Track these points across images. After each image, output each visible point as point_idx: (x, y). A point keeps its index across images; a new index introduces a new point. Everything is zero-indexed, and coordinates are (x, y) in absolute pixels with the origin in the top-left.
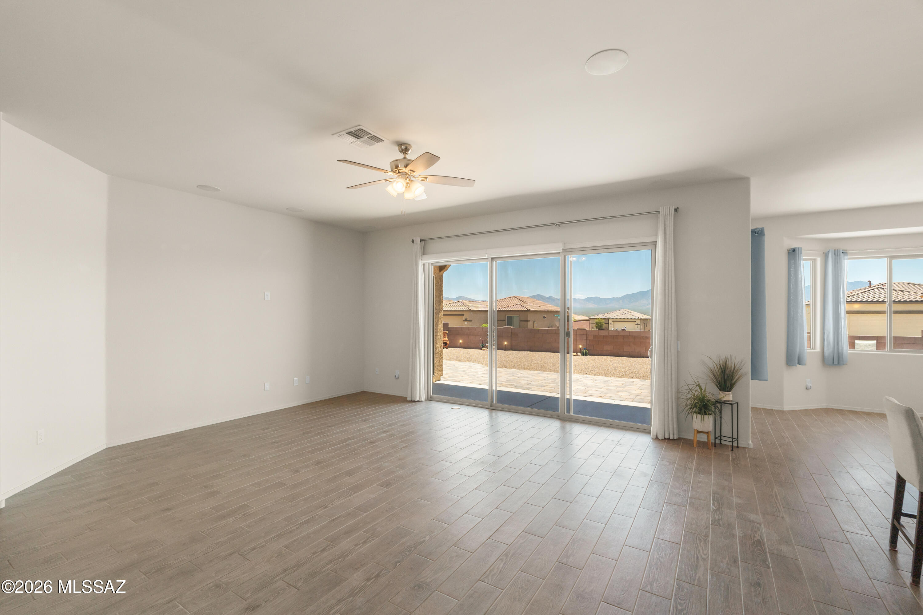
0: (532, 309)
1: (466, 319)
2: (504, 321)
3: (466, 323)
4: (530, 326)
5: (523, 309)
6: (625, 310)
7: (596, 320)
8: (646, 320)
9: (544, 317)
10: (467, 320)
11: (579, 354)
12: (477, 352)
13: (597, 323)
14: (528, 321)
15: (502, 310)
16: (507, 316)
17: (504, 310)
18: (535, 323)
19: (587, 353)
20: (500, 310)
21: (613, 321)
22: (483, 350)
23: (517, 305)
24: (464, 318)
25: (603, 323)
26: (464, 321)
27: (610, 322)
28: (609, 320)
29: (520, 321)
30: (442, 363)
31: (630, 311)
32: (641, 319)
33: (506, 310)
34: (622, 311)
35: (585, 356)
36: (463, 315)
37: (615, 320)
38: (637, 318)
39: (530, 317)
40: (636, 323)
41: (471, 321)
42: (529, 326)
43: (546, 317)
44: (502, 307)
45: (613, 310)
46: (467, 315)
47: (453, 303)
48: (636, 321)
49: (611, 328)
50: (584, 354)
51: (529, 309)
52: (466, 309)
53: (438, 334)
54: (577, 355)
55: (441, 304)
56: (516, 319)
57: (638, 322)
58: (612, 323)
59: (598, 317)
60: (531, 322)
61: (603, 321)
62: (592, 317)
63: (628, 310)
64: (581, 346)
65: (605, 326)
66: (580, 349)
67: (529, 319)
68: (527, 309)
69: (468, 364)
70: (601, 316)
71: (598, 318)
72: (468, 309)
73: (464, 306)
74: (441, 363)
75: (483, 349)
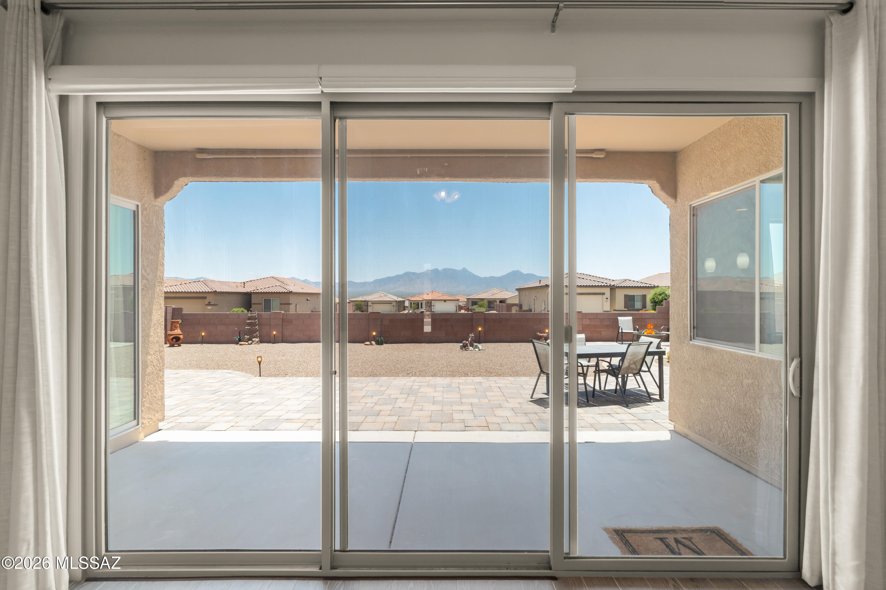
0: (294, 291)
1: (209, 303)
2: (261, 304)
3: (209, 307)
4: (292, 310)
5: (284, 291)
6: (382, 292)
7: (356, 302)
8: (400, 302)
9: (307, 299)
10: (211, 304)
11: (373, 343)
12: (232, 349)
13: (357, 305)
14: (289, 304)
15: (257, 291)
16: (264, 299)
17: (260, 292)
18: (298, 306)
19: (383, 341)
20: (255, 291)
21: (372, 303)
22: (241, 345)
23: (276, 286)
24: (207, 301)
25: (363, 306)
26: (206, 305)
27: (370, 304)
28: (369, 302)
29: (280, 304)
30: (163, 392)
31: (386, 294)
32: (396, 301)
33: (263, 292)
34: (379, 294)
35: (381, 345)
36: (205, 298)
37: (374, 303)
38: (393, 300)
39: (293, 300)
40: (392, 305)
41: (217, 305)
42: (290, 310)
43: (309, 300)
44: (258, 289)
45: (371, 294)
46: (210, 298)
47: (190, 283)
48: (392, 303)
49: (370, 310)
50: (380, 342)
51: (290, 291)
52: (210, 291)
53: (152, 333)
54: (371, 344)
55: (160, 268)
56: (275, 303)
57: (394, 304)
58: (371, 305)
59: (358, 299)
60: (292, 305)
61: (363, 303)
62: (352, 300)
63: (385, 293)
64: (374, 334)
65: (364, 308)
66: (374, 336)
67: (290, 302)
68: (288, 291)
69: (219, 373)
70: (360, 299)
71: (358, 301)
72: (212, 291)
73: (206, 287)
74: (160, 393)
75: (240, 343)
